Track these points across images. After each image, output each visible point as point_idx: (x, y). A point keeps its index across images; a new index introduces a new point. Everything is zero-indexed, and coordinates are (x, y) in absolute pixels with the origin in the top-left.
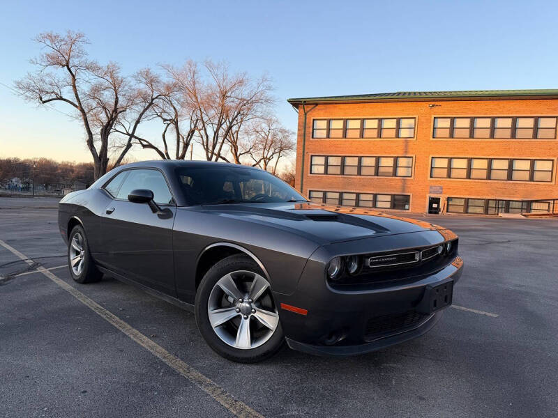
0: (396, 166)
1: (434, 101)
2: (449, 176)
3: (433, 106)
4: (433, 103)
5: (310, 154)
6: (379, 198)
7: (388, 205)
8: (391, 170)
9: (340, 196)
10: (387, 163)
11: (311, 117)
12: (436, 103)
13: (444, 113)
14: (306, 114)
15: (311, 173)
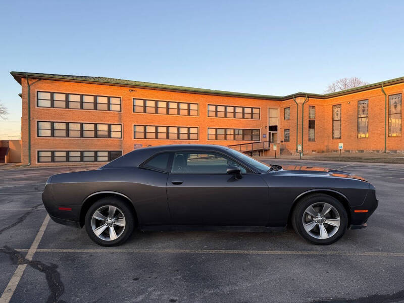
0: (109, 131)
1: (132, 87)
2: (145, 137)
3: (132, 90)
4: (132, 89)
5: (37, 120)
6: (99, 154)
7: (106, 159)
8: (106, 133)
9: (67, 154)
10: (103, 128)
11: (34, 89)
12: (134, 89)
13: (139, 96)
14: (29, 86)
15: (38, 136)
